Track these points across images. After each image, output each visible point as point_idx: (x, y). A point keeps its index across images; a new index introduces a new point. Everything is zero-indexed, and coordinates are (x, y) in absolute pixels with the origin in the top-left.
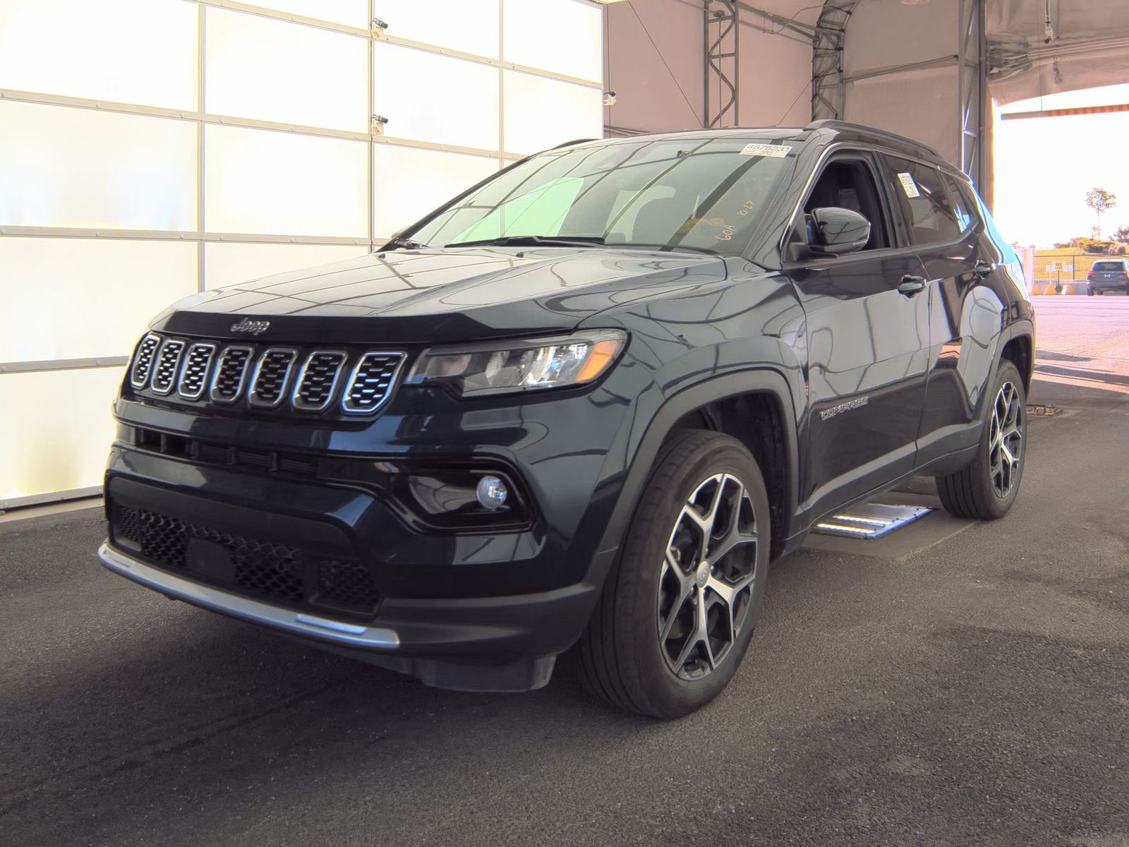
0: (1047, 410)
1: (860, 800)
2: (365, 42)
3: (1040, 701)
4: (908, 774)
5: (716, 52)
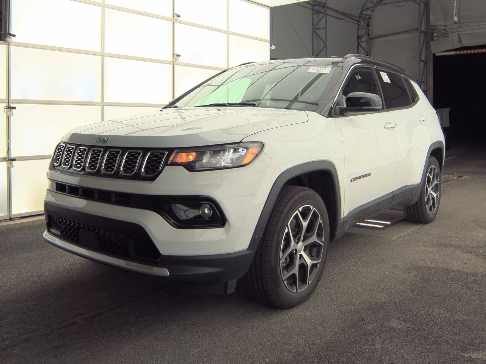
0: (455, 176)
1: (377, 338)
3: (452, 297)
4: (397, 327)
5: (317, 27)
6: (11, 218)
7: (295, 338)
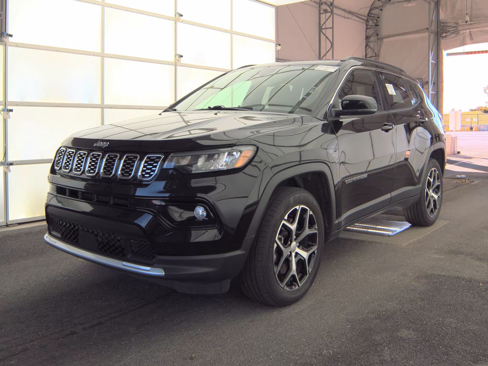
0: (467, 181)
1: (386, 348)
2: (173, 22)
3: (463, 306)
4: (407, 337)
5: (324, 27)
6: (8, 224)
7: (301, 348)
